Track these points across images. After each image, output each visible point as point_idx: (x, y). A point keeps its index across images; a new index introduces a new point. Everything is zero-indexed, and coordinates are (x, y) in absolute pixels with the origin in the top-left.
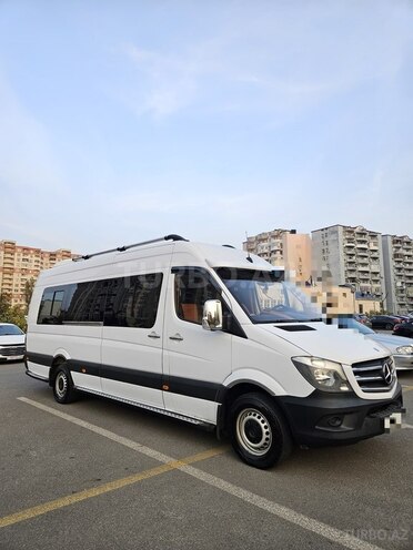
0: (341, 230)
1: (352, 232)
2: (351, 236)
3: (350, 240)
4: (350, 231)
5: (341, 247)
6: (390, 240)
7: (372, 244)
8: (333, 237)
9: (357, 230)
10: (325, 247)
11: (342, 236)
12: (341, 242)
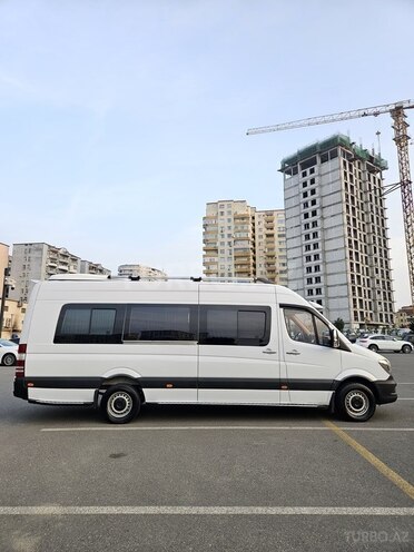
0: (46, 248)
1: (56, 252)
2: (54, 256)
3: (53, 260)
4: (54, 251)
5: (44, 265)
6: (87, 265)
7: (72, 267)
8: (36, 254)
9: (61, 252)
10: (27, 264)
11: (46, 255)
12: (44, 261)
